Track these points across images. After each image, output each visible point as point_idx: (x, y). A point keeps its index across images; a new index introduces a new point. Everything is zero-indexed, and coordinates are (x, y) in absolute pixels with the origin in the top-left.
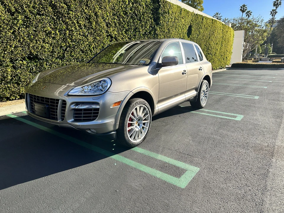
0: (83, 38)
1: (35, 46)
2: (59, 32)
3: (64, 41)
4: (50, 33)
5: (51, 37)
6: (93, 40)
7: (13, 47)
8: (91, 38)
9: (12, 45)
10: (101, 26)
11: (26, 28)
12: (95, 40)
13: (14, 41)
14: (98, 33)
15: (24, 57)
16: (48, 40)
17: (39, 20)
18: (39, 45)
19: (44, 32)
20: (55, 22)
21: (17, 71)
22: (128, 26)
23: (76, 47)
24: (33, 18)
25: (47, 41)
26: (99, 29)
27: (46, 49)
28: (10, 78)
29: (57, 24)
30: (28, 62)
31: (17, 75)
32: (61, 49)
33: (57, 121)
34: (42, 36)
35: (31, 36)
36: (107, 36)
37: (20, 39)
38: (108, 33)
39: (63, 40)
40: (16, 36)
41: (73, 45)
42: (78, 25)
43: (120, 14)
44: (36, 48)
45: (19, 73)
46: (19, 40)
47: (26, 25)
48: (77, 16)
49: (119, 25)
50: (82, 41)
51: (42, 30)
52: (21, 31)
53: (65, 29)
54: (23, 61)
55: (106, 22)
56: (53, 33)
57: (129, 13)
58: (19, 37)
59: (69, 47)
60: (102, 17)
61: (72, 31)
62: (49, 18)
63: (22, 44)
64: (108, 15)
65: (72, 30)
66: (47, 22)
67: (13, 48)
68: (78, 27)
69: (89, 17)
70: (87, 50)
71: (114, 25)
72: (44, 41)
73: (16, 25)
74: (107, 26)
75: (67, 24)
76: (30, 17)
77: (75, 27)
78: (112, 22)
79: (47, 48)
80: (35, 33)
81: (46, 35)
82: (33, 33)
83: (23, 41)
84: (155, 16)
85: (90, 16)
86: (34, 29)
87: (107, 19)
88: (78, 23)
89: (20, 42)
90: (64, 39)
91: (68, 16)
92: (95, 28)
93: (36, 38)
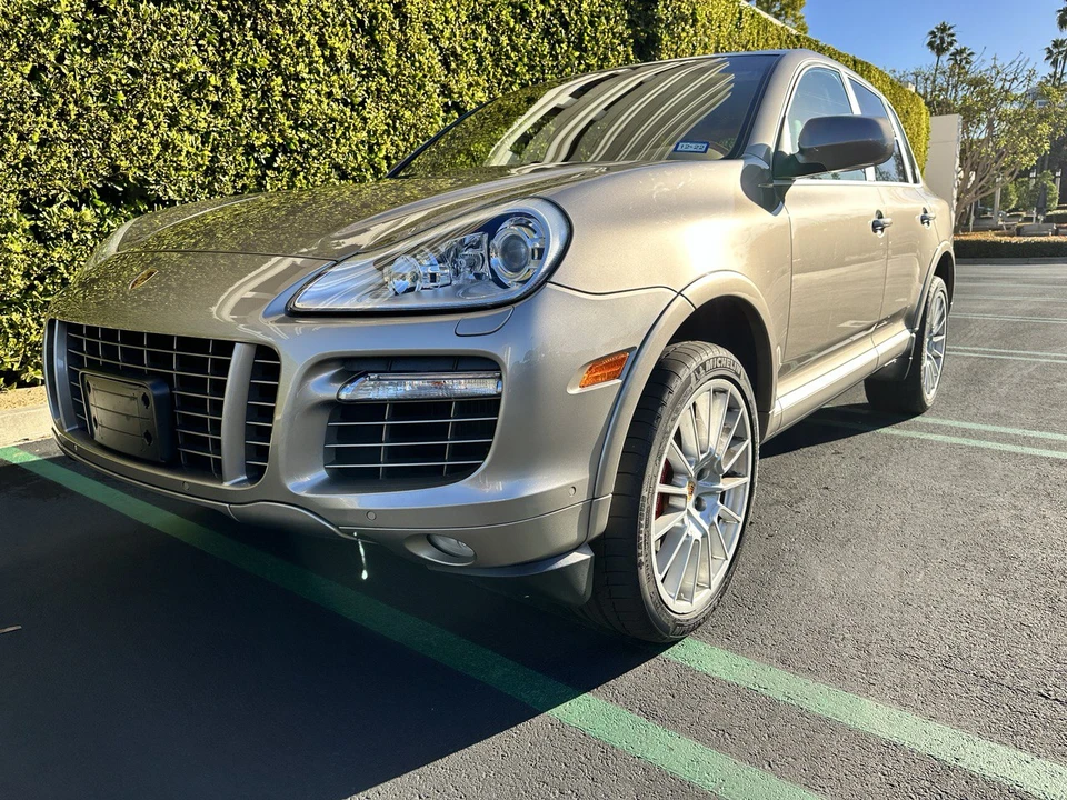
0: (342, 111)
1: (132, 139)
2: (240, 80)
3: (260, 122)
4: (201, 84)
5: (207, 101)
6: (388, 125)
7: (33, 143)
8: (377, 116)
9: (30, 132)
10: (420, 62)
11: (94, 55)
12: (394, 122)
13: (38, 114)
14: (408, 93)
15: (87, 191)
16: (191, 114)
17: (153, 23)
18: (153, 136)
19: (174, 76)
20: (221, 35)
21: (54, 250)
22: (531, 68)
23: (314, 152)
24: (126, 13)
25: (188, 123)
26: (414, 77)
27: (181, 158)
28: (18, 282)
29: (233, 44)
30: (102, 212)
31: (53, 270)
32: (248, 161)
33: (221, 480)
34: (166, 98)
35: (115, 93)
36: (447, 109)
37: (64, 104)
38: (450, 96)
39: (256, 118)
40: (46, 93)
41: (301, 142)
42: (323, 55)
43: (498, 17)
44: (140, 148)
45: (61, 260)
46: (63, 110)
47: (92, 43)
48: (319, 16)
49: (496, 62)
50: (341, 124)
51: (164, 69)
52: (72, 70)
53: (266, 72)
54: (78, 209)
55: (441, 49)
56: (213, 83)
57: (537, 12)
58: (62, 96)
59: (285, 153)
60: (425, 24)
61: (298, 78)
62: (197, 17)
63: (74, 128)
64: (452, 15)
65: (297, 74)
66: (189, 36)
67: (33, 148)
68: (322, 61)
69: (370, 22)
70: (360, 166)
71: (472, 63)
72: (174, 121)
73: (46, 39)
74: (446, 63)
75: (276, 49)
76: (112, 7)
77: (311, 63)
78: (465, 49)
79: (188, 152)
80: (134, 83)
81: (184, 94)
82: (124, 82)
83: (80, 115)
84: (642, 31)
85: (373, 17)
86: (131, 64)
87: (447, 33)
88: (322, 43)
89: (67, 122)
90: (261, 113)
91: (278, 11)
92: (395, 69)
93: (140, 106)
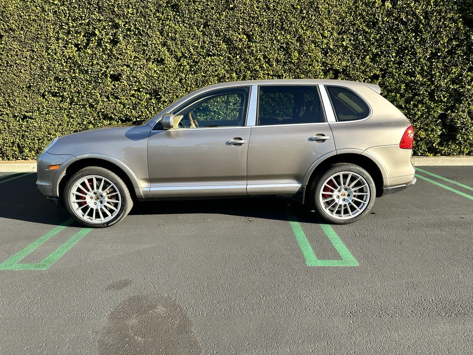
10: (310, 56)
20: (230, 61)
22: (380, 46)
24: (202, 61)
40: (182, 85)
42: (265, 61)
47: (193, 70)
64: (327, 35)
69: (287, 46)
74: (325, 53)
75: (248, 62)
77: (261, 65)
87: (325, 43)
88: (265, 57)
92: (297, 61)
